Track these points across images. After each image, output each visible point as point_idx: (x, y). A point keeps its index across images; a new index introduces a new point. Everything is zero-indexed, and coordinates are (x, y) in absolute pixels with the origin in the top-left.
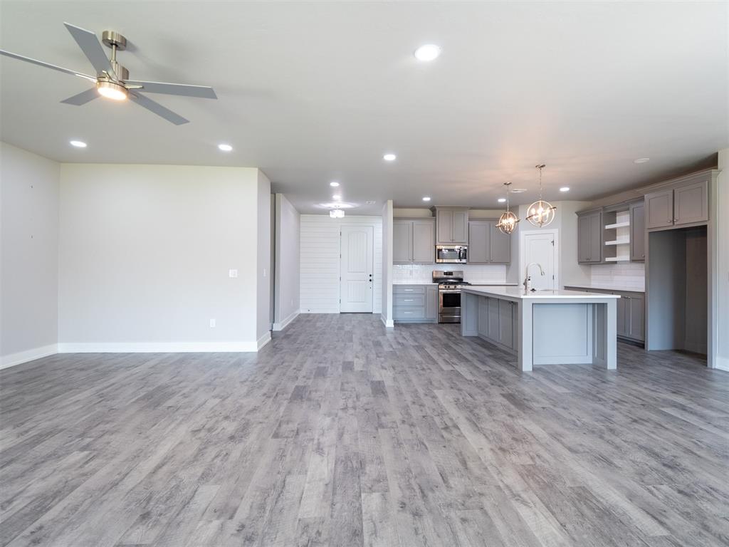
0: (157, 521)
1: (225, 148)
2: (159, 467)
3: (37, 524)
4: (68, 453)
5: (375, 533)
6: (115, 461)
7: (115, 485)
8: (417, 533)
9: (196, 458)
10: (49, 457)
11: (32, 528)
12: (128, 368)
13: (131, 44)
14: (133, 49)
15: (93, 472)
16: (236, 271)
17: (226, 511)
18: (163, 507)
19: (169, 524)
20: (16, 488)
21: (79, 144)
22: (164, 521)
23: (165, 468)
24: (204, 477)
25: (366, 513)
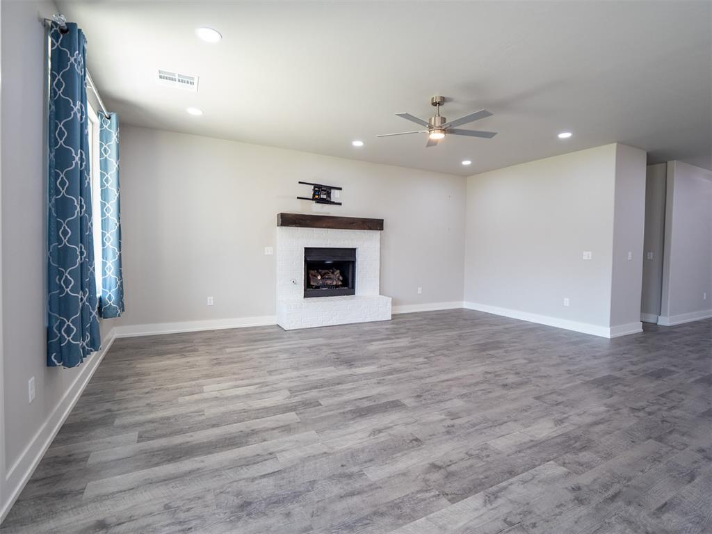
0: (421, 401)
1: (565, 135)
2: (447, 380)
3: (384, 378)
4: (419, 357)
5: (524, 482)
6: (433, 369)
7: (422, 378)
8: (558, 507)
9: (469, 386)
10: (411, 355)
11: (381, 378)
12: (491, 325)
13: (448, 98)
14: (450, 100)
15: (421, 369)
16: (590, 253)
17: (454, 415)
18: (430, 397)
19: (424, 405)
20: (390, 362)
21: (467, 163)
22: (423, 402)
23: (450, 382)
24: (462, 396)
25: (536, 471)
